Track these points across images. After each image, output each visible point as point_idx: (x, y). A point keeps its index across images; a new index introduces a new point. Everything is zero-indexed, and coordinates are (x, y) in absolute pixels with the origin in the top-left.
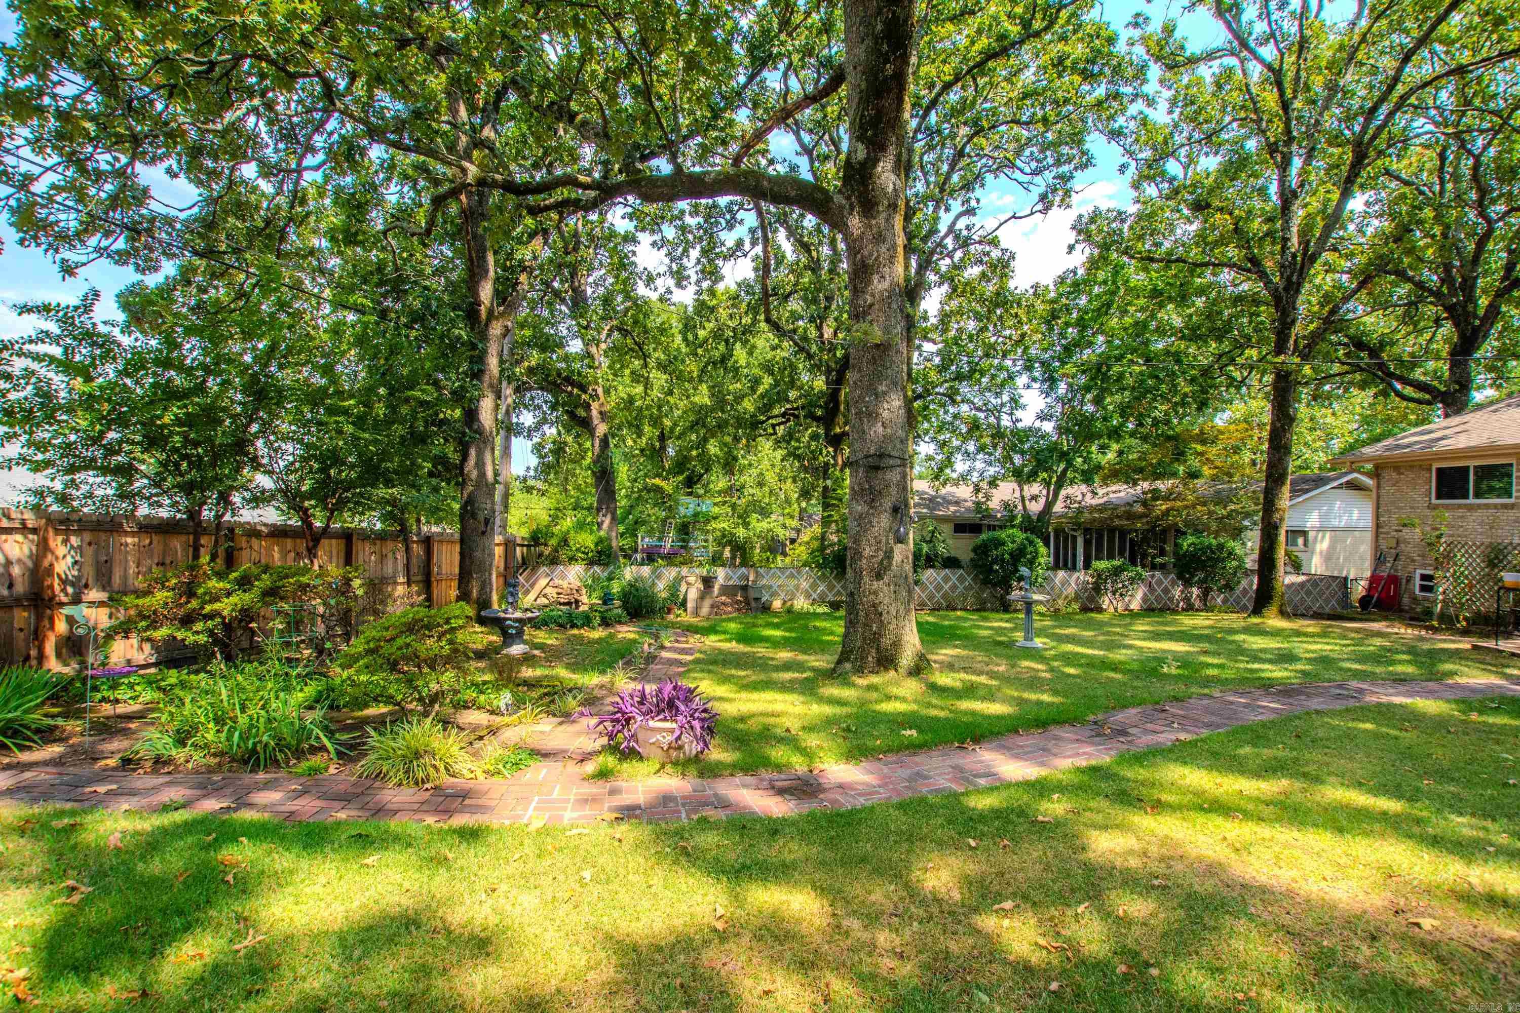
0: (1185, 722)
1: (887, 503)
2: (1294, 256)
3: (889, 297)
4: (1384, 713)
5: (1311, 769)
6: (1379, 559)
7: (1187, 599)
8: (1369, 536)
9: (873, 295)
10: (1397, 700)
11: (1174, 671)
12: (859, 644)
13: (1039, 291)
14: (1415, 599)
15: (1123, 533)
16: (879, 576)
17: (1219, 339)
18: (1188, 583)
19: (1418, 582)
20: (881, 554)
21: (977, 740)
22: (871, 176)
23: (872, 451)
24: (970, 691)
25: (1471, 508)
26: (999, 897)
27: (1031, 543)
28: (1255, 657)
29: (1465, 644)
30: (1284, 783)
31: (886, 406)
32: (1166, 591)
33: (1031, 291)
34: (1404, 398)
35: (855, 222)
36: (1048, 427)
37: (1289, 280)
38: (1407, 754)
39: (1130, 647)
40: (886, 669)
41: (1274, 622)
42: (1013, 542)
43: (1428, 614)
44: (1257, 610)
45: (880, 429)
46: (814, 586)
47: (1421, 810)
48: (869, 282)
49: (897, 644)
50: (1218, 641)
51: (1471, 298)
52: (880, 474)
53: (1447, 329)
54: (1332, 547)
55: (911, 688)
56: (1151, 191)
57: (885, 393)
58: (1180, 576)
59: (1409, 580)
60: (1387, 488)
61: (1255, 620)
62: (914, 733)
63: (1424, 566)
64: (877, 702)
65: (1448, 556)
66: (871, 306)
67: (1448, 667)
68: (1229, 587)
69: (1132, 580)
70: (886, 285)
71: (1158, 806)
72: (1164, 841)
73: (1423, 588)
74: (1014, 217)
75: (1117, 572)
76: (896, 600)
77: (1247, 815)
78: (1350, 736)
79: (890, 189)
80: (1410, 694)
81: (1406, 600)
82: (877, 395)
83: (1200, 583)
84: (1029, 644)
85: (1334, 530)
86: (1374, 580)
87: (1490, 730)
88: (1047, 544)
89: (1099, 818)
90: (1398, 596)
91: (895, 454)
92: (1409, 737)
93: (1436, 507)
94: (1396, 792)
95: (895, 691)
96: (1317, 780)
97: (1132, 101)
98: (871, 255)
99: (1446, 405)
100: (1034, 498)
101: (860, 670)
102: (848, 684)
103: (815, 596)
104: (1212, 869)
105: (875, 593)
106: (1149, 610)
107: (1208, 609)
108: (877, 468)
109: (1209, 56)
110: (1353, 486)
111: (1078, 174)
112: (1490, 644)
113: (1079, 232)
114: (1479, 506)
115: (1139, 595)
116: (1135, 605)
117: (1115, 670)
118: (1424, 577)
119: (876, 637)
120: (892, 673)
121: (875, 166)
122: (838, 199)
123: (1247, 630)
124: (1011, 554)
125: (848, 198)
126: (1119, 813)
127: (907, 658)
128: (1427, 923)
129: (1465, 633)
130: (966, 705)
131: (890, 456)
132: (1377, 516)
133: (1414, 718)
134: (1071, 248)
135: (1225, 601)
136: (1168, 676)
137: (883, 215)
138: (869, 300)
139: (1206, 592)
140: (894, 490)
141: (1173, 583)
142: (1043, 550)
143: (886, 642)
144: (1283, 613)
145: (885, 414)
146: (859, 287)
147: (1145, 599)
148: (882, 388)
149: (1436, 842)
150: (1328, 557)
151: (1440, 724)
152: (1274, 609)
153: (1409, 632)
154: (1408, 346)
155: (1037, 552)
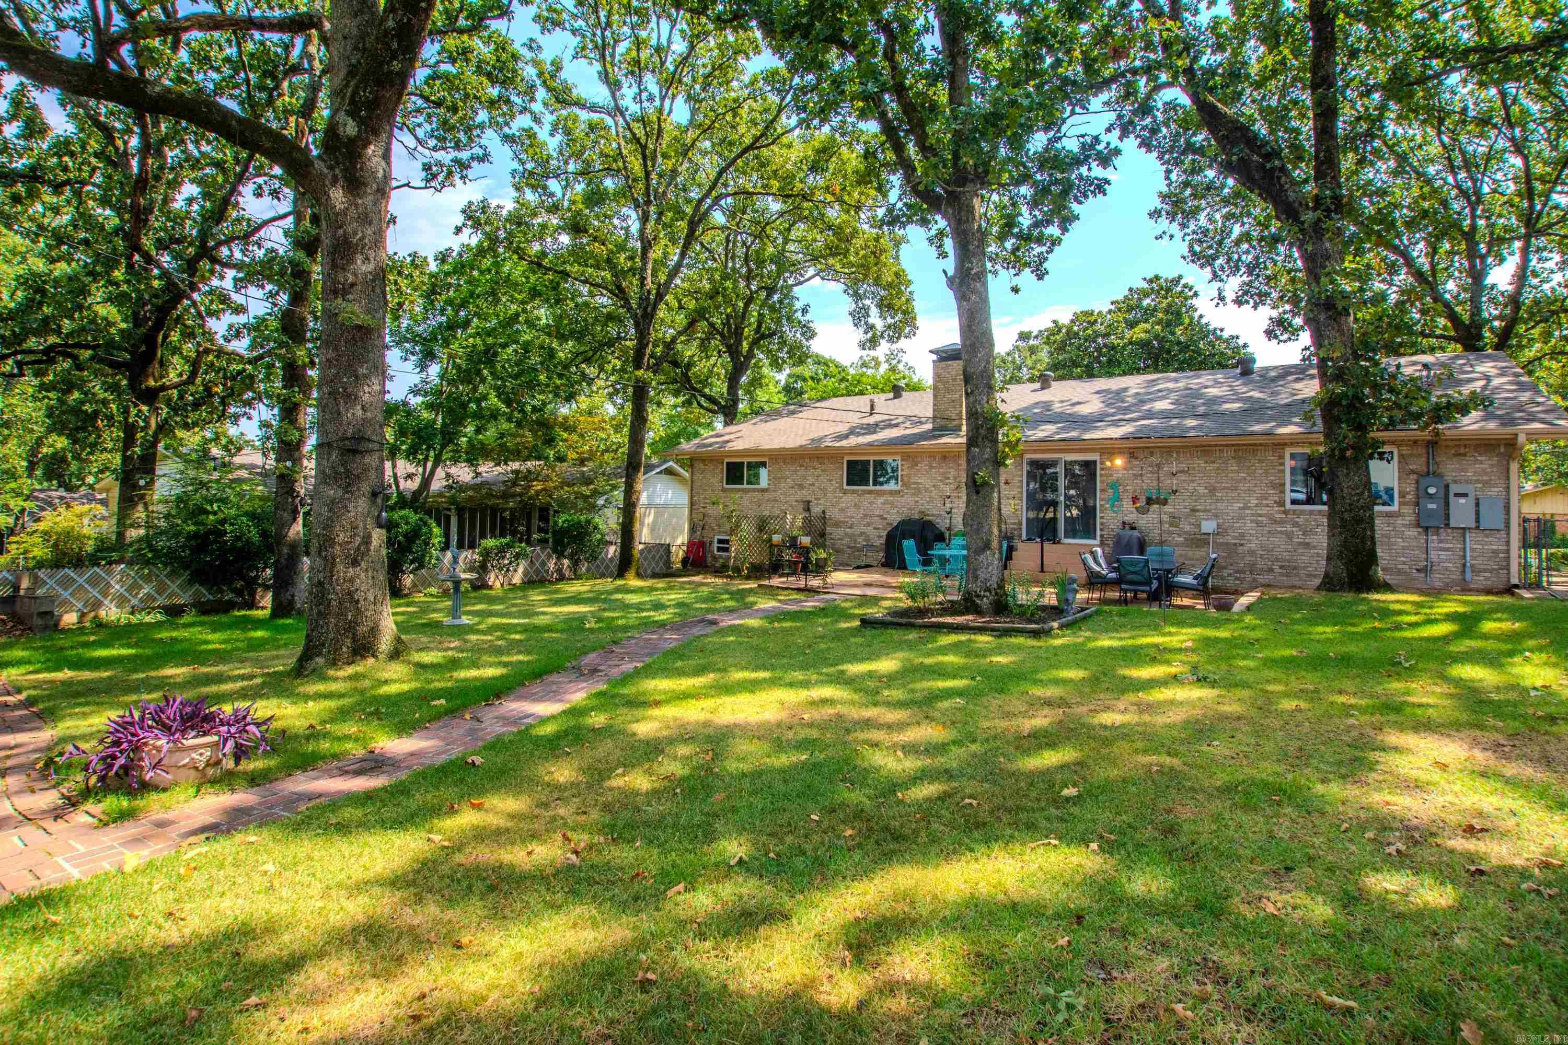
0: (633, 656)
1: (365, 488)
2: (649, 292)
3: (373, 281)
4: (733, 629)
5: (720, 665)
6: (693, 530)
7: (559, 570)
8: (686, 511)
9: (355, 274)
10: (737, 622)
11: (593, 625)
12: (331, 635)
13: (417, 262)
14: (715, 558)
15: (494, 510)
16: (355, 563)
17: (579, 340)
18: (560, 555)
19: (716, 545)
20: (358, 540)
21: (498, 696)
22: (360, 156)
23: (349, 435)
24: (454, 664)
25: (745, 491)
26: (612, 770)
27: (425, 524)
28: (639, 607)
29: (752, 585)
30: (712, 675)
31: (366, 389)
32: (543, 564)
33: (409, 259)
34: (701, 406)
35: (337, 196)
36: (416, 401)
37: (645, 309)
38: (757, 648)
39: (544, 613)
40: (364, 657)
41: (635, 582)
42: (407, 523)
43: (725, 567)
44: (621, 572)
45: (359, 412)
46: (134, 588)
47: (778, 673)
48: (351, 261)
49: (374, 631)
50: (605, 601)
51: (739, 343)
52: (358, 458)
53: (727, 358)
54: (655, 521)
55: (397, 670)
56: (530, 196)
57: (366, 377)
58: (555, 551)
59: (711, 543)
60: (698, 476)
61: (620, 582)
62: (443, 701)
63: (720, 533)
64: (372, 688)
65: (738, 525)
66: (353, 285)
67: (751, 599)
68: (594, 557)
69: (517, 556)
70: (371, 267)
71: (657, 703)
72: (675, 719)
73: (719, 549)
74: (407, 185)
75: (502, 550)
76: (374, 585)
77: (706, 696)
78: (726, 645)
79: (380, 175)
80: (742, 618)
81: (709, 559)
82: (356, 377)
83: (571, 557)
84: (457, 622)
85: (657, 506)
86: (691, 544)
87: (783, 630)
88: (439, 525)
89: (629, 718)
90: (704, 557)
91: (374, 438)
92: (755, 641)
93: (724, 490)
94: (764, 667)
95: (386, 675)
96: (724, 670)
97: (521, 113)
98: (355, 234)
99: (726, 415)
100: (410, 476)
101: (334, 663)
102: (324, 678)
103: (135, 602)
104: (707, 724)
105: (352, 580)
106: (530, 583)
107: (578, 577)
108: (354, 452)
109: (593, 108)
110: (669, 472)
111: (474, 164)
112: (766, 582)
113: (469, 218)
114: (749, 490)
115: (521, 570)
116: (517, 579)
117: (551, 631)
118: (720, 541)
119: (351, 627)
120: (371, 661)
121: (365, 146)
122: (319, 165)
123: (618, 590)
124: (406, 536)
125: (331, 168)
126: (639, 713)
127: (385, 644)
128: (806, 716)
129: (748, 578)
130: (463, 674)
131: (369, 440)
132: (692, 497)
133: (748, 631)
134: (458, 230)
135: (588, 570)
136: (591, 630)
137: (370, 198)
138: (351, 279)
139: (576, 564)
140: (373, 474)
141: (549, 557)
142: (436, 530)
143: (362, 630)
144: (639, 575)
145: (366, 397)
146: (339, 262)
147: (525, 573)
148: (362, 371)
149: (791, 685)
150: (653, 528)
151: (763, 632)
152: (631, 574)
153: (719, 581)
154: (702, 367)
155: (431, 532)
